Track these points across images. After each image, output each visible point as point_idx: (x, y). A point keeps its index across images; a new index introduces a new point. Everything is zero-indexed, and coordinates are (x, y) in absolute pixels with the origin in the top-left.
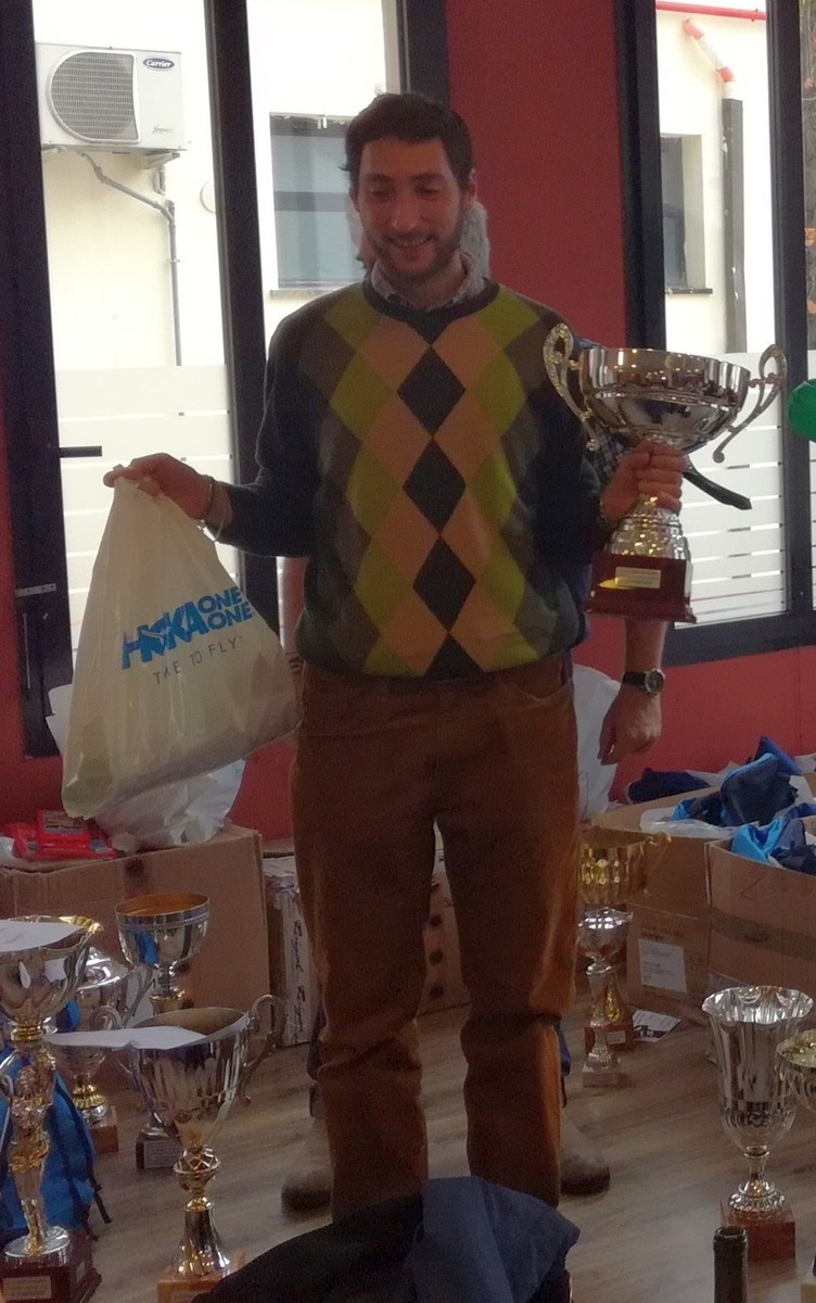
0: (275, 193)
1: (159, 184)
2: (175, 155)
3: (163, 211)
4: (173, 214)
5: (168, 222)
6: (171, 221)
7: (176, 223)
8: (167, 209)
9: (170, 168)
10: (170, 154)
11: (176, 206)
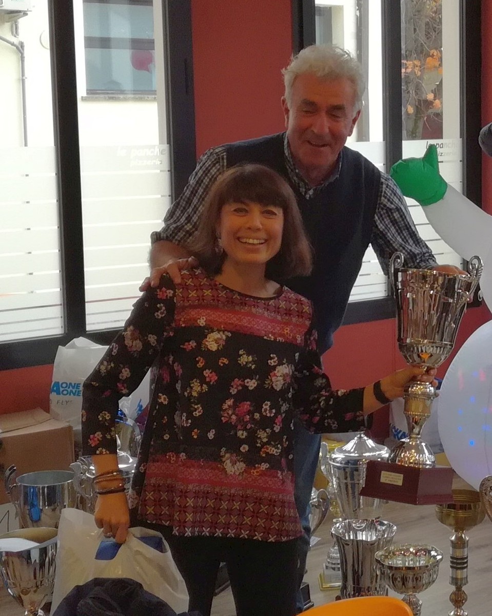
0: (85, 37)
1: (15, 31)
2: (25, 14)
3: (17, 48)
4: (23, 50)
5: (20, 55)
6: (22, 54)
7: (25, 55)
8: (20, 47)
9: (22, 22)
10: (22, 13)
11: (25, 45)
